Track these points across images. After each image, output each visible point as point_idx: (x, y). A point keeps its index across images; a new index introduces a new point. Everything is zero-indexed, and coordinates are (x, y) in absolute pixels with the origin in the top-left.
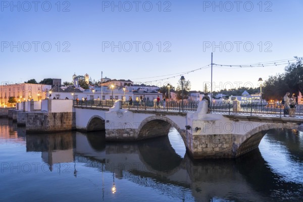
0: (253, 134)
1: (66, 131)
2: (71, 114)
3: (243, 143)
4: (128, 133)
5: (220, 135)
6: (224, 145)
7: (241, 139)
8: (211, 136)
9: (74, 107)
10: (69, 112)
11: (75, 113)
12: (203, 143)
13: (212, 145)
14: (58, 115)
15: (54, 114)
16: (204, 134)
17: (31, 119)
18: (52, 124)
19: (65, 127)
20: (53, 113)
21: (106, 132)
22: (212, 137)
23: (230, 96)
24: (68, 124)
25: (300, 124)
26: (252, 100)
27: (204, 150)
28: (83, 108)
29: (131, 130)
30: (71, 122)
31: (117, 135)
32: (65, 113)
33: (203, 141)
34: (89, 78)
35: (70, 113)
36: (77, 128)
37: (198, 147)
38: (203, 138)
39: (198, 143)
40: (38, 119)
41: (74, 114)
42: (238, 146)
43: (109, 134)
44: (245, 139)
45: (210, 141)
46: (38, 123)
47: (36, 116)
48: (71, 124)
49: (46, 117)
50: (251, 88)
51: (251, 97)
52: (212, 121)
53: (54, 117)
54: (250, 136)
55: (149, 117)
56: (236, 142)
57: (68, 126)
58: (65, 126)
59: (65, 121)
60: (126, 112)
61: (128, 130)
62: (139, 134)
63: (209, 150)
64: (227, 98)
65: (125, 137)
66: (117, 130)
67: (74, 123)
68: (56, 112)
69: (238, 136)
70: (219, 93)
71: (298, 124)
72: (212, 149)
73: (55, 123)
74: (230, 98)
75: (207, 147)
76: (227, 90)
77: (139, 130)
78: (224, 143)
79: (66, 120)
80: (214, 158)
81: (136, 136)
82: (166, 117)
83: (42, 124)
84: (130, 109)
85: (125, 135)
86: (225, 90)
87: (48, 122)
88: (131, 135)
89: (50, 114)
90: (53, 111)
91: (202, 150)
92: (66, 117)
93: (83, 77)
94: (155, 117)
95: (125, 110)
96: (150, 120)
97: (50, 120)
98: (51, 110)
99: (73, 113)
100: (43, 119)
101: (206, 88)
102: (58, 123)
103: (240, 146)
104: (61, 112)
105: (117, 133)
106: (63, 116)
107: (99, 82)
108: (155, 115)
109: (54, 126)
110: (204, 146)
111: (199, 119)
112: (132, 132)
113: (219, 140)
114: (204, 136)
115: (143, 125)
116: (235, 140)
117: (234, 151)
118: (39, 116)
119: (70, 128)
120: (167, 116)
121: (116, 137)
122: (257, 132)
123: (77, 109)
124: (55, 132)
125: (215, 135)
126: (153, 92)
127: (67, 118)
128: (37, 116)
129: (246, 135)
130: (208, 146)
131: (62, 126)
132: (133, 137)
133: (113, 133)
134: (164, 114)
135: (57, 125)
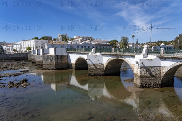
4: (100, 66)
5: (155, 67)
7: (167, 69)
9: (67, 52)
13: (150, 72)
14: (59, 56)
17: (45, 58)
21: (88, 65)
29: (102, 64)
31: (94, 67)
32: (63, 55)
33: (145, 70)
35: (65, 55)
36: (69, 64)
37: (142, 73)
40: (49, 58)
43: (90, 66)
45: (149, 70)
46: (49, 61)
47: (48, 57)
48: (66, 61)
49: (53, 57)
52: (150, 59)
53: (57, 57)
56: (163, 71)
57: (64, 62)
58: (63, 62)
59: (63, 60)
61: (100, 64)
63: (148, 74)
66: (94, 64)
67: (68, 61)
81: (104, 68)
83: (51, 61)
85: (98, 67)
88: (102, 67)
89: (55, 56)
91: (145, 74)
92: (63, 57)
96: (113, 59)
98: (55, 54)
99: (67, 55)
100: (52, 59)
108: (116, 56)
109: (57, 62)
110: (145, 72)
118: (50, 57)
120: (123, 57)
125: (152, 67)
127: (64, 58)
131: (61, 62)
133: (92, 66)
135: (59, 62)
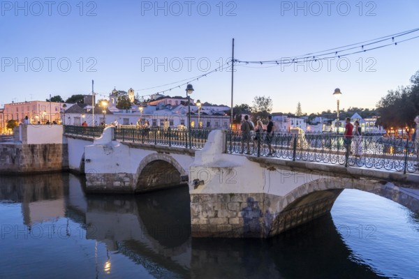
0: (299, 195)
1: (52, 172)
2: (61, 147)
3: (282, 212)
4: (121, 180)
5: (241, 194)
6: (250, 213)
7: (278, 203)
8: (225, 196)
9: (65, 136)
10: (56, 143)
11: (67, 144)
12: (210, 209)
13: (227, 214)
14: (38, 147)
15: (33, 147)
16: (211, 192)
18: (29, 162)
19: (50, 166)
20: (29, 145)
21: (87, 178)
22: (226, 199)
23: (334, 120)
24: (55, 162)
25: (384, 183)
26: (366, 127)
27: (212, 221)
28: (74, 138)
29: (127, 175)
30: (60, 159)
31: (104, 183)
32: (50, 145)
33: (210, 205)
34: (135, 95)
35: (58, 145)
36: (70, 168)
37: (200, 216)
38: (209, 198)
39: (200, 208)
40: (7, 153)
41: (65, 147)
42: (274, 217)
43: (91, 181)
44: (285, 205)
45: (222, 206)
46: (8, 160)
47: (4, 149)
48: (60, 161)
49: (18, 151)
50: (367, 110)
51: (365, 122)
52: (226, 168)
53: (33, 151)
54: (293, 200)
55: (149, 156)
56: (270, 210)
57: (55, 164)
58: (50, 164)
59: (50, 158)
60: (119, 145)
61: (121, 175)
62: (138, 182)
63: (221, 221)
64: (329, 123)
65: (117, 187)
66: (104, 175)
67: (66, 161)
68: (35, 143)
69: (275, 198)
70: (319, 116)
71: (380, 182)
72: (225, 220)
73: (33, 161)
74: (333, 123)
75: (216, 216)
76: (332, 112)
77: (137, 176)
78: (250, 209)
79: (53, 156)
80: (231, 236)
81: (134, 185)
82: (171, 157)
83: (13, 161)
84: (126, 141)
85: (117, 184)
86: (329, 112)
87: (23, 158)
88: (127, 184)
89: (25, 146)
90: (30, 142)
91: (208, 221)
92: (52, 150)
93: (125, 92)
94: (156, 156)
95: (118, 144)
96: (150, 160)
97: (24, 156)
98: (26, 140)
99: (64, 145)
100: (15, 154)
101: (299, 108)
102: (39, 161)
103: (278, 218)
104: (43, 143)
105: (104, 181)
106: (47, 149)
107: (148, 100)
108: (156, 152)
109: (32, 165)
110: (211, 214)
111: (203, 163)
112: (128, 179)
113: (240, 203)
114: (212, 196)
115: (142, 168)
116: (269, 204)
117: (267, 225)
118: (9, 149)
119: (58, 167)
120: (171, 155)
121: (102, 186)
122: (306, 192)
123: (69, 139)
124: (33, 174)
125: (232, 195)
126: (218, 114)
127: (54, 152)
128: (6, 149)
129: (288, 197)
130: (219, 215)
131: (45, 164)
132: (130, 187)
133: (98, 180)
134: (168, 151)
135: (36, 163)
